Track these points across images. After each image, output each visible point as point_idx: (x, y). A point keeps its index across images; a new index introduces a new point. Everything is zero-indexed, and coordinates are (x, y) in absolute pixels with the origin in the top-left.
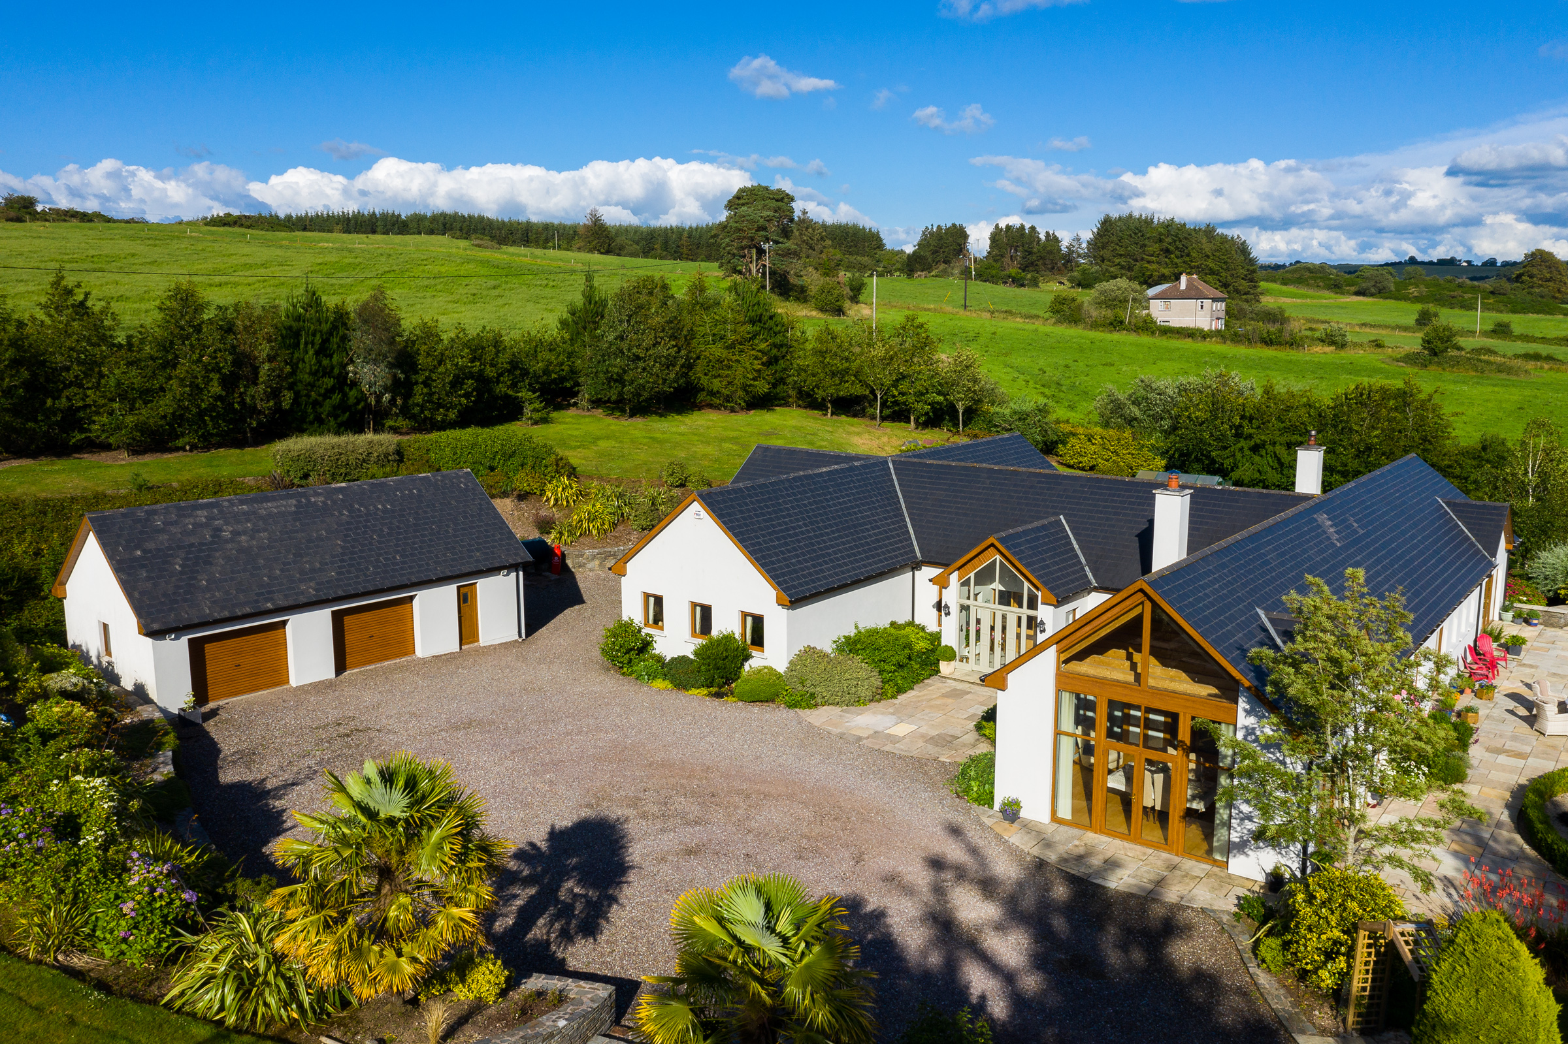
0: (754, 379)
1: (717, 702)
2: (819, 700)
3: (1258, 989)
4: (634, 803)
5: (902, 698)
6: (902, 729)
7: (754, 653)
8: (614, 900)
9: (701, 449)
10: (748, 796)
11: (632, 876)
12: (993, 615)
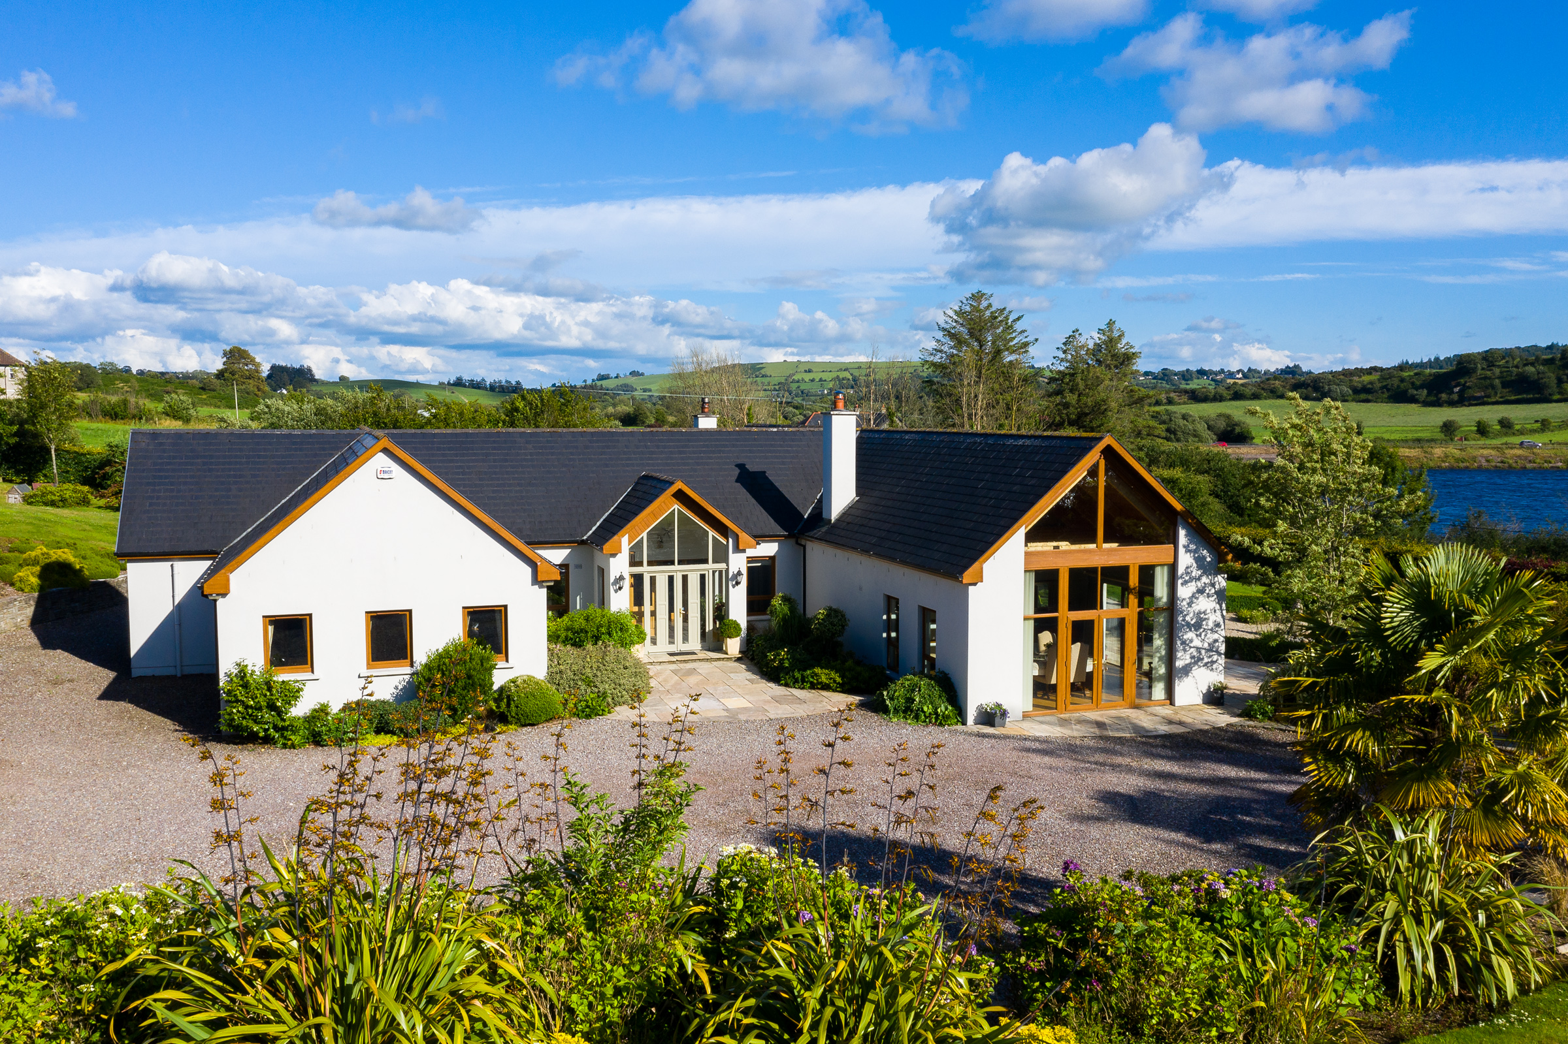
2: (610, 701)
6: (737, 703)
12: (671, 579)
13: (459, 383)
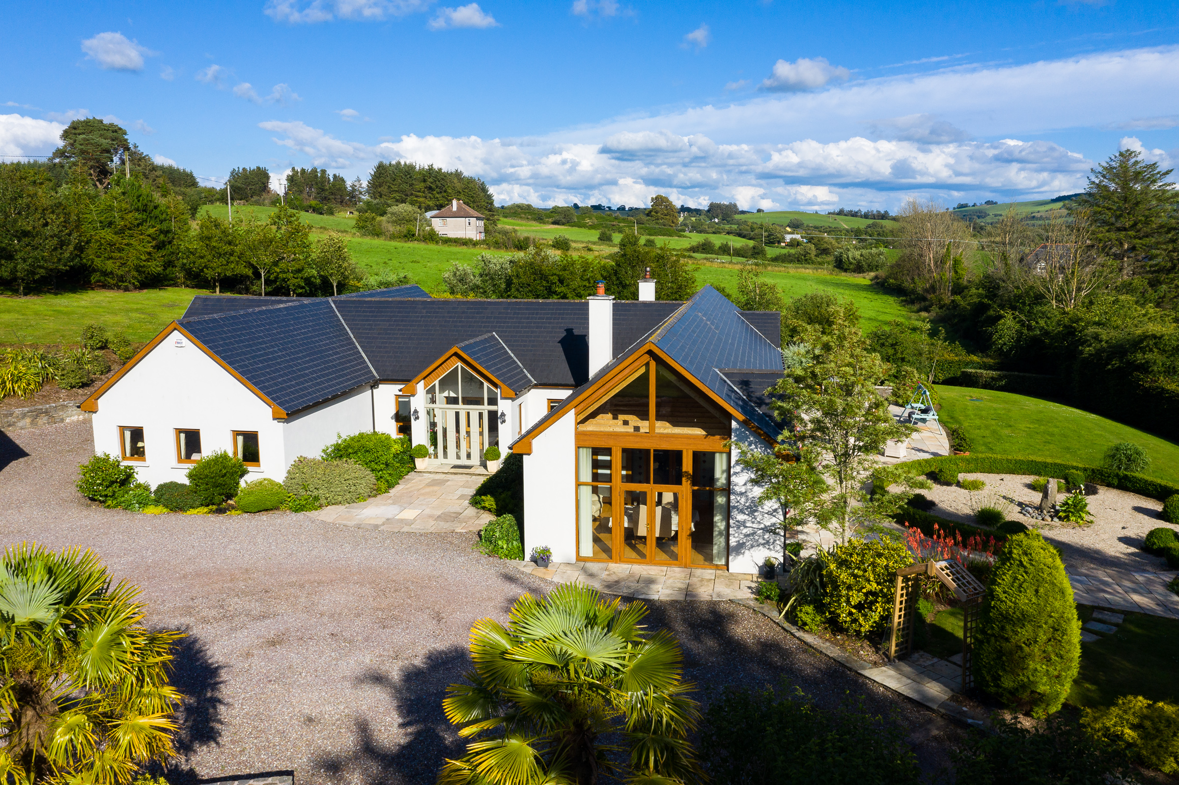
0: (147, 260)
1: (221, 517)
2: (323, 501)
3: (810, 646)
4: (188, 611)
5: (393, 491)
6: (409, 514)
7: (250, 469)
8: (215, 701)
9: (110, 319)
10: (302, 586)
11: (224, 675)
12: (457, 414)
13: (841, 213)
